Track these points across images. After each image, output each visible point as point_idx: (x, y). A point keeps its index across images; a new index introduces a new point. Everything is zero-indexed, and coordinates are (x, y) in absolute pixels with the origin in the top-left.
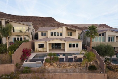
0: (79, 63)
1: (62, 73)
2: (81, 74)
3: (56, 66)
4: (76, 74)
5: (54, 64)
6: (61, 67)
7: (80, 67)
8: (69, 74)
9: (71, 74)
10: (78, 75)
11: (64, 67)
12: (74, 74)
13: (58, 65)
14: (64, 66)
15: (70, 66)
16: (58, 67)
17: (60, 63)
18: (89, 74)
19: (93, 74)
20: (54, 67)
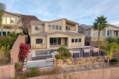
0: (96, 57)
1: (82, 71)
2: (103, 69)
3: (70, 62)
4: (98, 70)
5: (68, 60)
6: (77, 64)
7: (97, 61)
8: (90, 72)
9: (92, 71)
10: (100, 71)
11: (80, 64)
12: (95, 70)
13: (74, 61)
14: (80, 62)
15: (88, 61)
16: (73, 64)
17: (75, 59)
18: (112, 69)
19: (115, 68)
20: (69, 64)
